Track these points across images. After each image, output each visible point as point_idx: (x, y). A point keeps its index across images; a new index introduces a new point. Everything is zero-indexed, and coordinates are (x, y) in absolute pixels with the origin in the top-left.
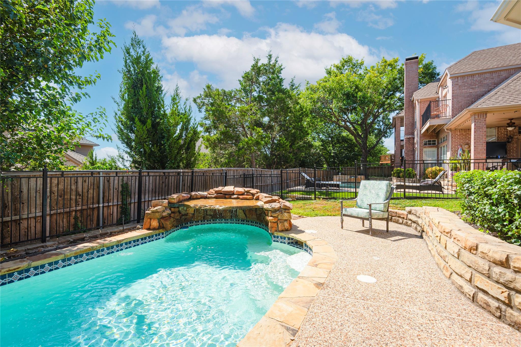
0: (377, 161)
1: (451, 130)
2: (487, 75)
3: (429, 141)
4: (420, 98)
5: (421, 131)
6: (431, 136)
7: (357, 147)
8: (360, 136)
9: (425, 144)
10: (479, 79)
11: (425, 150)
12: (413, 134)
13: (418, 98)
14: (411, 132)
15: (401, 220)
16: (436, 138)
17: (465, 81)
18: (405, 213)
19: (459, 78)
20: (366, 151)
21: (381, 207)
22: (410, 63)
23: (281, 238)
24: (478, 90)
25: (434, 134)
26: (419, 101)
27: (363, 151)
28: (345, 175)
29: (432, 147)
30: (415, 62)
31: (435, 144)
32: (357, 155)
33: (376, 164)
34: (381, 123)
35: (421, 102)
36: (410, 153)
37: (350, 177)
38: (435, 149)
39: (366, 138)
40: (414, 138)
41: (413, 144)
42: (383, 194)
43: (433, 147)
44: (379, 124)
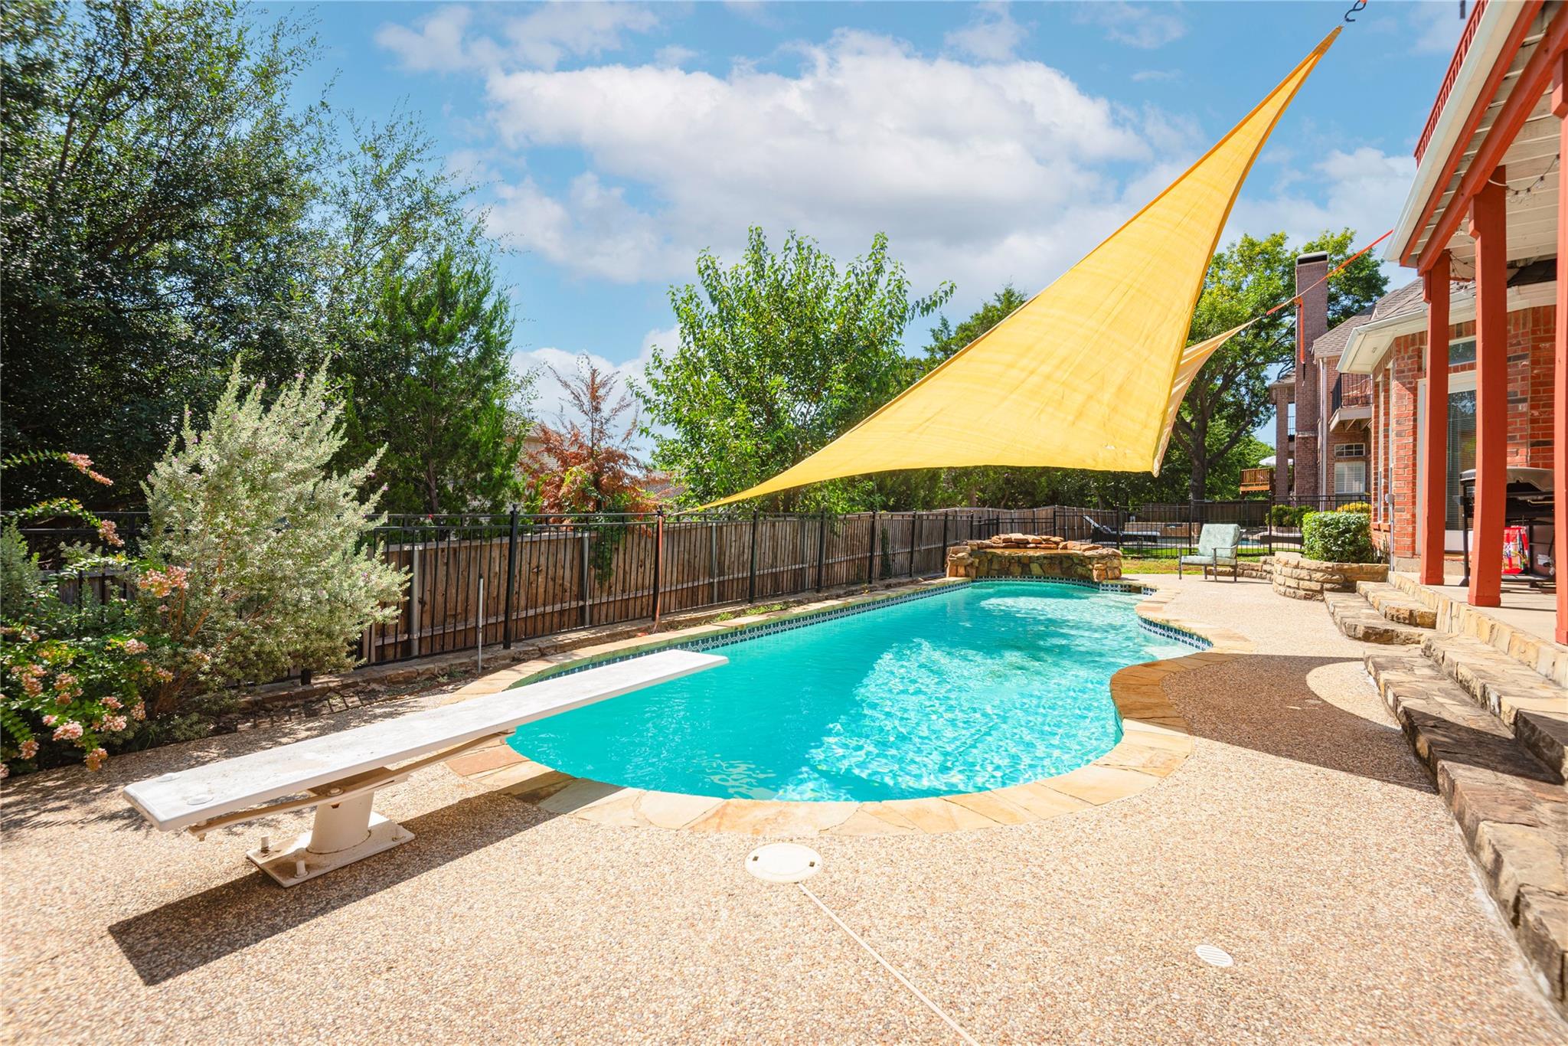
0: (1234, 483)
3: (1348, 447)
4: (1326, 354)
5: (1328, 426)
6: (1351, 437)
7: (1178, 450)
8: (1188, 426)
9: (1341, 454)
11: (1337, 465)
12: (1314, 428)
13: (1322, 355)
14: (1309, 421)
15: (1254, 573)
16: (1363, 441)
18: (1260, 564)
20: (1202, 463)
21: (1228, 553)
22: (1309, 269)
25: (1358, 432)
26: (1325, 359)
27: (1196, 463)
28: (1149, 521)
29: (1354, 459)
30: (1320, 268)
31: (1361, 453)
32: (1178, 471)
33: (1230, 491)
34: (1243, 390)
35: (1326, 367)
36: (1307, 472)
37: (1166, 526)
38: (1362, 465)
39: (1203, 430)
40: (1316, 438)
41: (1315, 451)
42: (1230, 539)
43: (1357, 459)
44: (1237, 390)
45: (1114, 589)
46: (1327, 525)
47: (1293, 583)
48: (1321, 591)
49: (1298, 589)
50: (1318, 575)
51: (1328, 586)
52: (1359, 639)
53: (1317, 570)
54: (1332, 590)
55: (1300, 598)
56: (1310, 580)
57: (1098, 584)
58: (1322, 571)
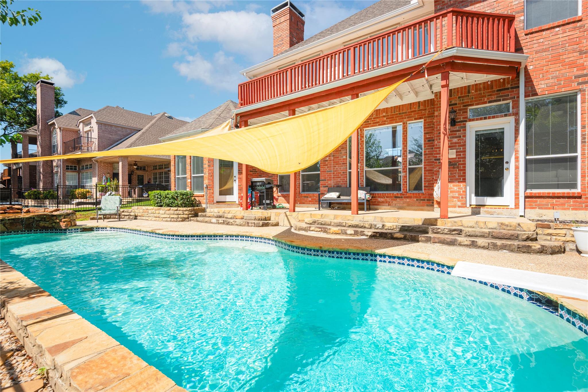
1: (97, 161)
2: (120, 129)
3: (71, 166)
4: (62, 126)
6: (73, 162)
9: (68, 169)
10: (115, 129)
11: (67, 173)
16: (77, 165)
17: (106, 128)
19: (103, 125)
22: (46, 87)
23: (75, 229)
24: (115, 137)
26: (62, 129)
30: (51, 88)
31: (76, 169)
35: (63, 130)
38: (76, 174)
43: (73, 172)
45: (76, 230)
46: (183, 195)
47: (176, 216)
48: (188, 218)
49: (178, 218)
50: (187, 212)
51: (190, 216)
52: (260, 226)
53: (186, 211)
54: (192, 217)
55: (180, 221)
56: (183, 214)
57: (65, 230)
58: (188, 211)
